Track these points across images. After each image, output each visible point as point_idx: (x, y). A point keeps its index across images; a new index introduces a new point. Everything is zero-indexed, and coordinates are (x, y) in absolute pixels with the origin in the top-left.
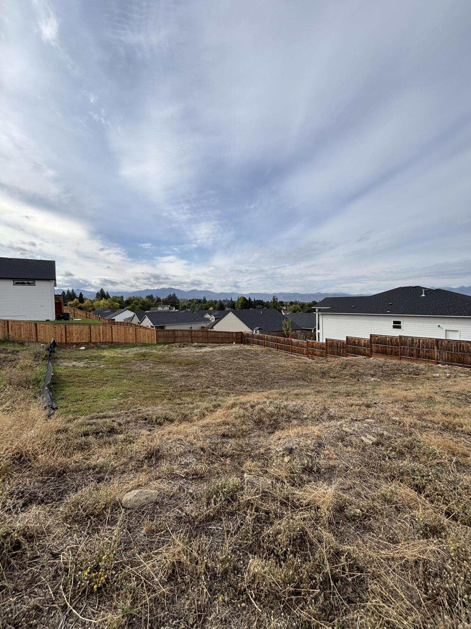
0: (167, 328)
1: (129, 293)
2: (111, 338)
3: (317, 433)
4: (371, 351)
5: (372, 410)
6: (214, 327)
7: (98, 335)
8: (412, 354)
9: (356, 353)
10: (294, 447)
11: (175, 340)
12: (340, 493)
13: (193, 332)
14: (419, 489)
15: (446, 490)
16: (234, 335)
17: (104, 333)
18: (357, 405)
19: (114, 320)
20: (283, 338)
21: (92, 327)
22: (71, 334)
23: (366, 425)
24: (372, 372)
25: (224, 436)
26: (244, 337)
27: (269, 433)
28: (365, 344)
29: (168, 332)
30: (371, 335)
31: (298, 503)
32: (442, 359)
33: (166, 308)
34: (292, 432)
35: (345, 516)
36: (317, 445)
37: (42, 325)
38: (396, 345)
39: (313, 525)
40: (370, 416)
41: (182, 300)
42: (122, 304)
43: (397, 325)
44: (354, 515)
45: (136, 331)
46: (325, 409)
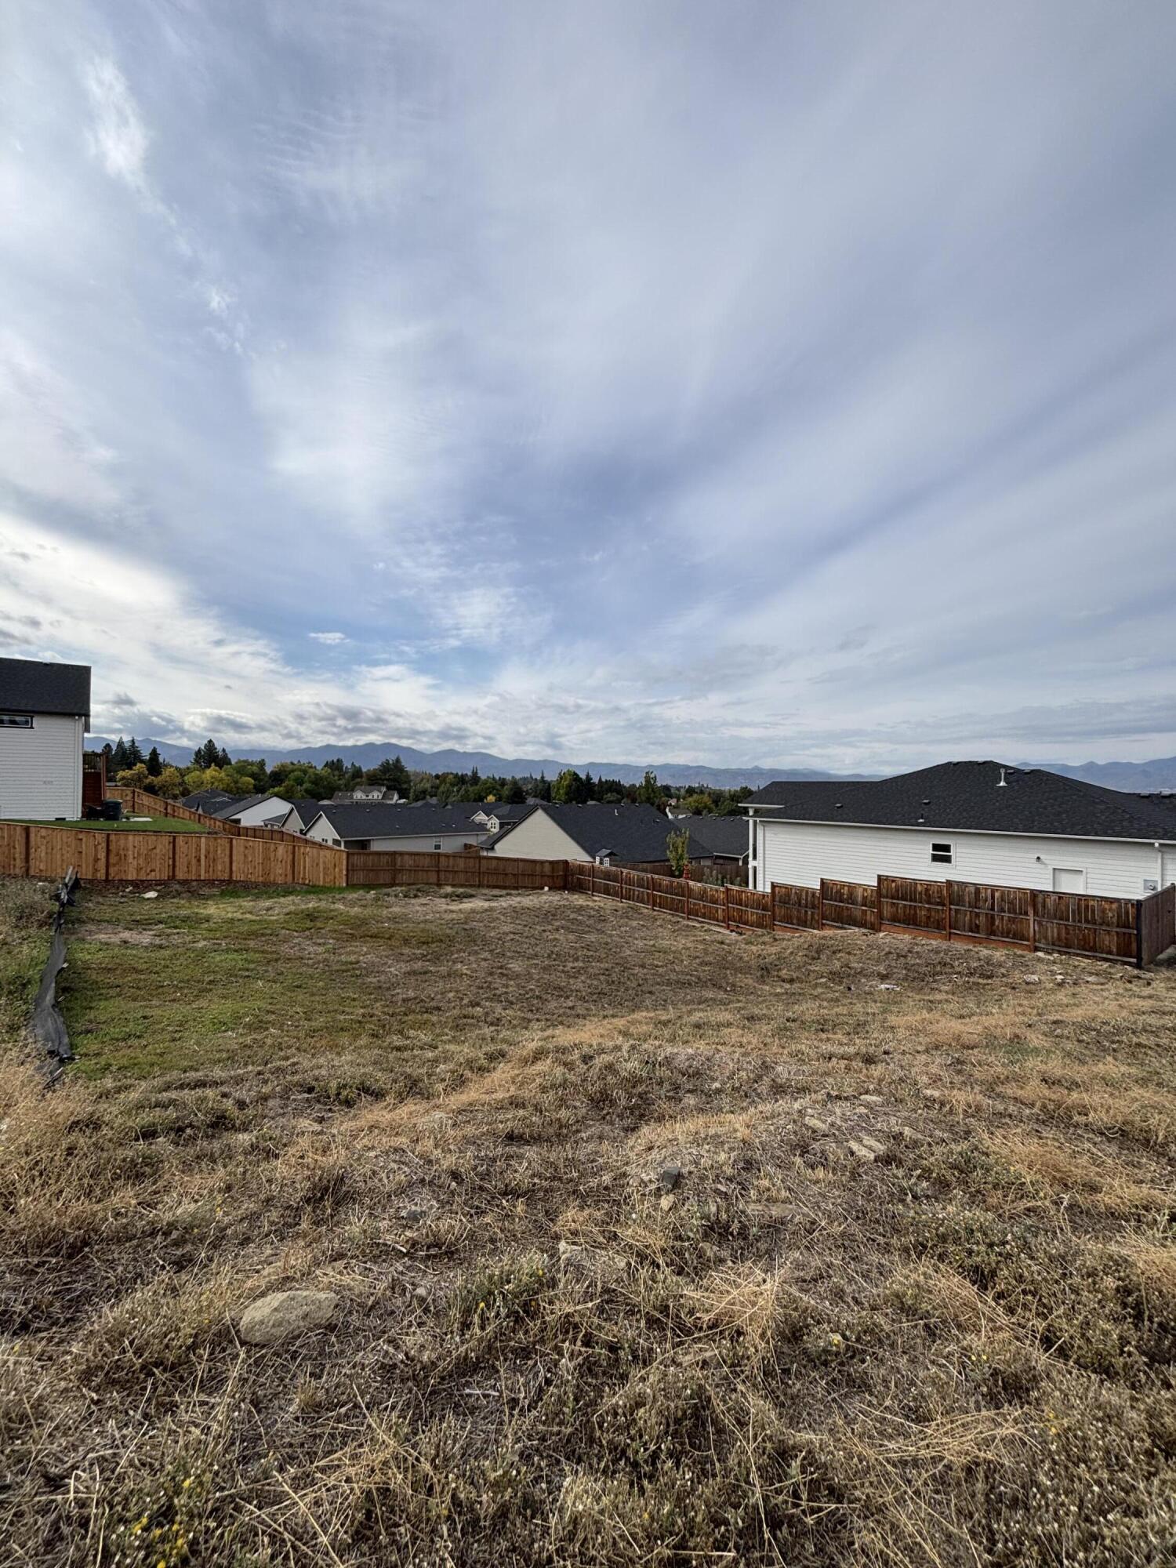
0: (377, 846)
1: (280, 752)
2: (227, 870)
3: (742, 1132)
4: (880, 916)
5: (877, 1070)
6: (497, 847)
7: (194, 861)
8: (977, 926)
9: (844, 919)
10: (685, 1171)
11: (394, 879)
12: (794, 1290)
13: (442, 859)
14: (982, 1278)
15: (1045, 1279)
16: (547, 869)
17: (212, 860)
18: (843, 1058)
19: (238, 821)
20: (668, 878)
21: (180, 840)
22: (122, 858)
23: (863, 1110)
24: (882, 969)
25: (511, 1138)
26: (572, 875)
27: (626, 1130)
28: (864, 898)
29: (376, 858)
30: (879, 877)
31: (689, 1321)
32: (1046, 938)
33: (376, 795)
34: (681, 1130)
35: (805, 1352)
36: (741, 1165)
37: (43, 832)
38: (938, 904)
39: (726, 1378)
40: (871, 1087)
41: (416, 774)
42: (260, 780)
43: (941, 854)
44: (825, 1351)
45: (294, 853)
46: (766, 1067)
